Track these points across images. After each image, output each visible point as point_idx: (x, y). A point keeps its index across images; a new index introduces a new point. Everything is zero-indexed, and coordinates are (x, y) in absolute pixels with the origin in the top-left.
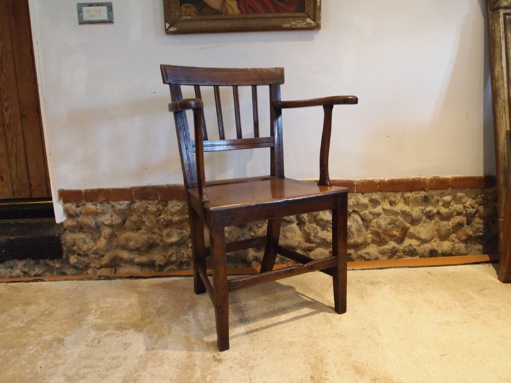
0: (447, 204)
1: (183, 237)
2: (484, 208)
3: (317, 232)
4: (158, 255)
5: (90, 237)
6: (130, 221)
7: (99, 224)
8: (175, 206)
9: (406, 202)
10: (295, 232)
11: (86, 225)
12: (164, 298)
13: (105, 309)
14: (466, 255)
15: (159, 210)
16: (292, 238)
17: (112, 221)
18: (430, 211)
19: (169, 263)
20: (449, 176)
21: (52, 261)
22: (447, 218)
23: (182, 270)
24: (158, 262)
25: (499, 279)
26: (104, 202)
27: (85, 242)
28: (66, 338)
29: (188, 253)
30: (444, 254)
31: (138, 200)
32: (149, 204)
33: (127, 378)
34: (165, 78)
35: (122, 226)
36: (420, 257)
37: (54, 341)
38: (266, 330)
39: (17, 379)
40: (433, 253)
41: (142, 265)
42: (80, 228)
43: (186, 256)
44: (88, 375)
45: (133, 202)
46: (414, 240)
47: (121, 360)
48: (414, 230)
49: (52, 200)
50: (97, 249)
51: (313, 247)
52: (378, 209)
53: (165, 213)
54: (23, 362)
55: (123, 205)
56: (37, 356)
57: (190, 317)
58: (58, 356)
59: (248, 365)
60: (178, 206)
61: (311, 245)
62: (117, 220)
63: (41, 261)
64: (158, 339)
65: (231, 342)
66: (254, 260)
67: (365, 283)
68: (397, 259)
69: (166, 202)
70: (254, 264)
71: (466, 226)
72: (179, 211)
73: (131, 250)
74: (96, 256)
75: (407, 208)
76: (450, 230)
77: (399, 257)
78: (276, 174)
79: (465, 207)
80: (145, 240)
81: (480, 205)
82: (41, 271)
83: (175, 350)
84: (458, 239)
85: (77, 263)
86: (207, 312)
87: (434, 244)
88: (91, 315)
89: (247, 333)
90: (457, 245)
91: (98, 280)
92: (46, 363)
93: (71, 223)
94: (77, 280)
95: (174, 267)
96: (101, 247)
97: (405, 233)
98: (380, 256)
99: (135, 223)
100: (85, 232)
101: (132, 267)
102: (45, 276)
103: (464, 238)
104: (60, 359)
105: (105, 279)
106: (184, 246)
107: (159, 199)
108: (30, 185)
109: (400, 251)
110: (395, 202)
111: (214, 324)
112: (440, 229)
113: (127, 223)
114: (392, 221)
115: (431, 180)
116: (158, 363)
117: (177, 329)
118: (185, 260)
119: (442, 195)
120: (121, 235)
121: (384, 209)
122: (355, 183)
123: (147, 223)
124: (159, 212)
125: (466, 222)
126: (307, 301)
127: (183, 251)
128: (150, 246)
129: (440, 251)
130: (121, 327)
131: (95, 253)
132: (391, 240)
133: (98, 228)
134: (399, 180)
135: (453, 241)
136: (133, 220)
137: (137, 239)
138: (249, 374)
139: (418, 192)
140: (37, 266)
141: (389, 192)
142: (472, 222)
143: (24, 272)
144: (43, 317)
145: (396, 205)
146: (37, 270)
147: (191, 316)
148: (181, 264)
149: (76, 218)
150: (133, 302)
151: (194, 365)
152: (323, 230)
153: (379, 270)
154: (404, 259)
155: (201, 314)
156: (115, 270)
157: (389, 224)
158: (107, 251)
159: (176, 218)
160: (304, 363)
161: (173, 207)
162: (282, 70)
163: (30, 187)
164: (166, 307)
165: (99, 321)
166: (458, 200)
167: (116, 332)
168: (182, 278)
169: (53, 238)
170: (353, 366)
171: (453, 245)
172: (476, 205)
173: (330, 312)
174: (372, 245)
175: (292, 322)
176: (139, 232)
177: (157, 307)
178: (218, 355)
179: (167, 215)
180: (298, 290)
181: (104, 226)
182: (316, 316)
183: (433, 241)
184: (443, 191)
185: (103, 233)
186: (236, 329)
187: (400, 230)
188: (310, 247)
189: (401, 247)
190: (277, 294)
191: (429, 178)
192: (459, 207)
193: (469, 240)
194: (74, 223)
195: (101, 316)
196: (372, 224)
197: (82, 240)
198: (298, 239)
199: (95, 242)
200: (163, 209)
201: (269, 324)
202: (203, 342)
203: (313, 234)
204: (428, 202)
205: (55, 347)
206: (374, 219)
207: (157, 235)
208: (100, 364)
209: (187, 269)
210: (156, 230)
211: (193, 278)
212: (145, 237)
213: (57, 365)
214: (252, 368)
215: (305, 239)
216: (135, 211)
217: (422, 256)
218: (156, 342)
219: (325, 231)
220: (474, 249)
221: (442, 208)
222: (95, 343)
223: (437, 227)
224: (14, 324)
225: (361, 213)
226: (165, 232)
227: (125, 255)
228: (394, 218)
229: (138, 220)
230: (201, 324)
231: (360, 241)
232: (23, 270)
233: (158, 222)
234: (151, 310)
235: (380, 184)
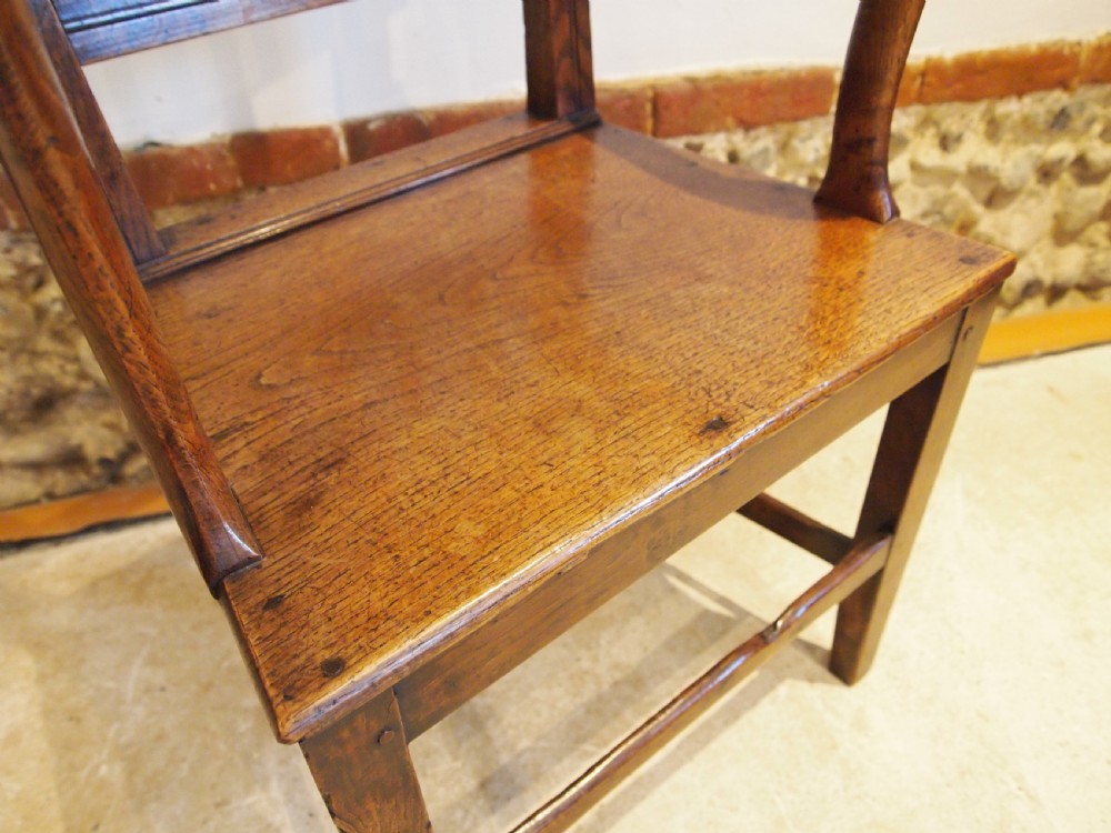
4: (87, 427)
9: (994, 132)
18: (1057, 158)
22: (1101, 175)
24: (92, 450)
41: (32, 466)
48: (993, 225)
52: (899, 168)
57: (273, 798)
75: (990, 156)
76: (1093, 213)
78: (562, 109)
87: (1036, 258)
110: (957, 138)
112: (1066, 213)
114: (933, 203)
115: (1098, 48)
121: (915, 167)
128: (42, 404)
139: (1038, 95)
141: (949, 101)
145: (958, 148)
150: (20, 717)
164: (161, 737)
173: (811, 679)
183: (1035, 248)
191: (1093, 39)
223: (1059, 207)
235: (923, 74)
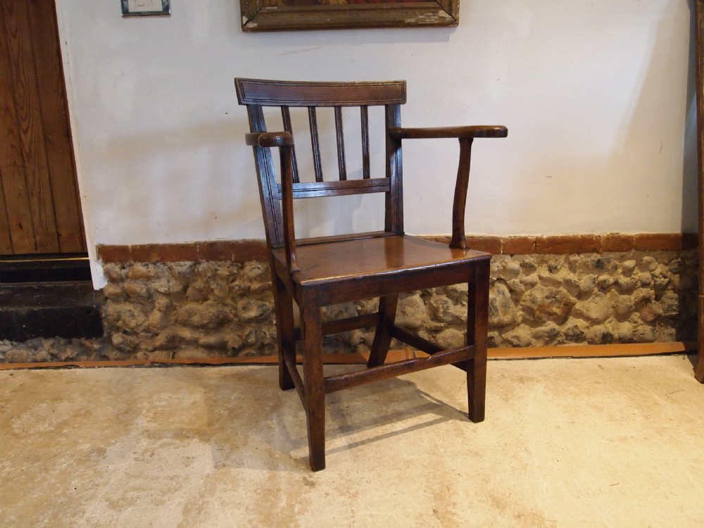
0: (628, 272)
1: (265, 311)
2: (681, 278)
3: (448, 307)
4: (231, 335)
5: (139, 308)
6: (194, 288)
7: (152, 292)
8: (254, 269)
9: (572, 267)
10: (418, 307)
11: (134, 293)
12: (239, 395)
13: (160, 409)
14: (652, 341)
15: (232, 274)
16: (413, 315)
17: (169, 288)
18: (605, 281)
19: (245, 345)
20: (633, 233)
21: (89, 340)
22: (628, 290)
23: (264, 355)
24: (231, 344)
25: (696, 377)
26: (158, 262)
27: (133, 316)
28: (108, 448)
29: (271, 332)
30: (623, 340)
31: (204, 261)
32: (219, 266)
33: (190, 506)
34: (241, 97)
35: (182, 295)
36: (589, 343)
37: (92, 452)
38: (376, 443)
39: (45, 504)
40: (607, 339)
41: (209, 347)
42: (127, 296)
43: (268, 336)
44: (138, 500)
45: (197, 263)
46: (581, 320)
47: (180, 480)
48: (583, 307)
49: (88, 256)
50: (149, 325)
51: (441, 327)
52: (533, 277)
53: (240, 279)
54: (53, 481)
55: (184, 266)
56: (70, 472)
57: (273, 423)
58: (98, 473)
59: (350, 491)
60: (259, 268)
61: (439, 324)
62: (176, 287)
63: (75, 340)
64: (231, 453)
65: (328, 459)
66: (361, 343)
67: (512, 380)
68: (556, 344)
69: (243, 263)
70: (361, 348)
71: (653, 301)
72: (260, 276)
73: (195, 328)
74: (147, 334)
75: (572, 277)
76: (631, 307)
77: (560, 343)
78: (393, 229)
79: (653, 276)
80: (213, 315)
81: (675, 273)
82: (74, 354)
83: (253, 468)
84: (642, 320)
85: (122, 343)
86: (296, 416)
87: (609, 325)
88: (142, 416)
89: (350, 446)
90: (640, 328)
91: (151, 367)
92: (83, 482)
93: (113, 289)
94: (123, 367)
95: (253, 352)
96: (155, 323)
97: (568, 309)
98: (533, 341)
99: (200, 290)
100: (133, 303)
101: (196, 350)
102: (80, 360)
103: (650, 318)
104: (102, 477)
105: (160, 367)
106: (266, 322)
107: (233, 259)
108: (59, 235)
109: (561, 334)
110: (556, 268)
111: (305, 432)
112: (617, 306)
113: (190, 291)
114: (551, 293)
115: (608, 239)
116: (230, 486)
117: (255, 438)
118: (267, 342)
119: (622, 259)
120: (181, 307)
121: (540, 278)
122: (502, 241)
123: (216, 292)
124: (233, 277)
125: (654, 297)
126: (432, 403)
127: (265, 329)
128: (221, 323)
129: (616, 336)
130: (181, 435)
131: (147, 330)
132: (549, 320)
133: (150, 297)
134: (562, 237)
135: (635, 322)
136: (197, 287)
137: (203, 313)
138: (350, 504)
139: (588, 254)
140: (70, 346)
141: (549, 253)
142: (662, 296)
143: (53, 355)
144: (78, 418)
145: (557, 272)
146: (69, 353)
147: (275, 421)
148: (261, 348)
149: (121, 284)
150: (197, 399)
151: (279, 490)
152: (456, 304)
153: (531, 361)
154: (566, 345)
155: (289, 419)
156: (174, 353)
157: (547, 297)
158: (163, 328)
159: (255, 286)
160: (425, 491)
161: (251, 270)
162: (403, 84)
163: (58, 238)
164: (241, 408)
165: (153, 426)
166: (644, 267)
167: (174, 441)
168: (263, 367)
169: (90, 310)
170: (491, 496)
171: (635, 327)
172: (669, 273)
173: (462, 420)
174: (523, 325)
175: (411, 432)
176: (205, 303)
177: (229, 407)
178: (310, 477)
179: (244, 281)
180: (419, 387)
181: (158, 294)
182: (443, 424)
183: (607, 321)
184: (624, 253)
185: (157, 304)
186: (335, 440)
187: (562, 306)
188: (437, 327)
189: (563, 329)
190: (391, 392)
191: (605, 235)
192: (645, 276)
193: (657, 321)
194: (118, 290)
195: (154, 419)
196: (523, 298)
197: (128, 313)
198: (421, 316)
199: (147, 316)
200: (238, 273)
201: (379, 435)
202: (291, 457)
203: (442, 310)
204: (602, 268)
205: (95, 461)
206: (527, 290)
207: (230, 308)
208: (154, 485)
209: (270, 355)
210: (229, 301)
211: (278, 367)
212: (213, 310)
213: (98, 485)
214: (356, 495)
215: (430, 315)
216: (199, 274)
217: (592, 342)
218: (227, 457)
219: (459, 306)
220: (664, 333)
221: (622, 276)
222: (147, 455)
223: (613, 303)
224: (41, 428)
225: (508, 282)
226: (241, 304)
227: (187, 333)
228: (554, 289)
229: (204, 287)
230: (287, 433)
231: (506, 320)
232: (51, 351)
233: (231, 289)
234: (222, 412)
235: (535, 242)
